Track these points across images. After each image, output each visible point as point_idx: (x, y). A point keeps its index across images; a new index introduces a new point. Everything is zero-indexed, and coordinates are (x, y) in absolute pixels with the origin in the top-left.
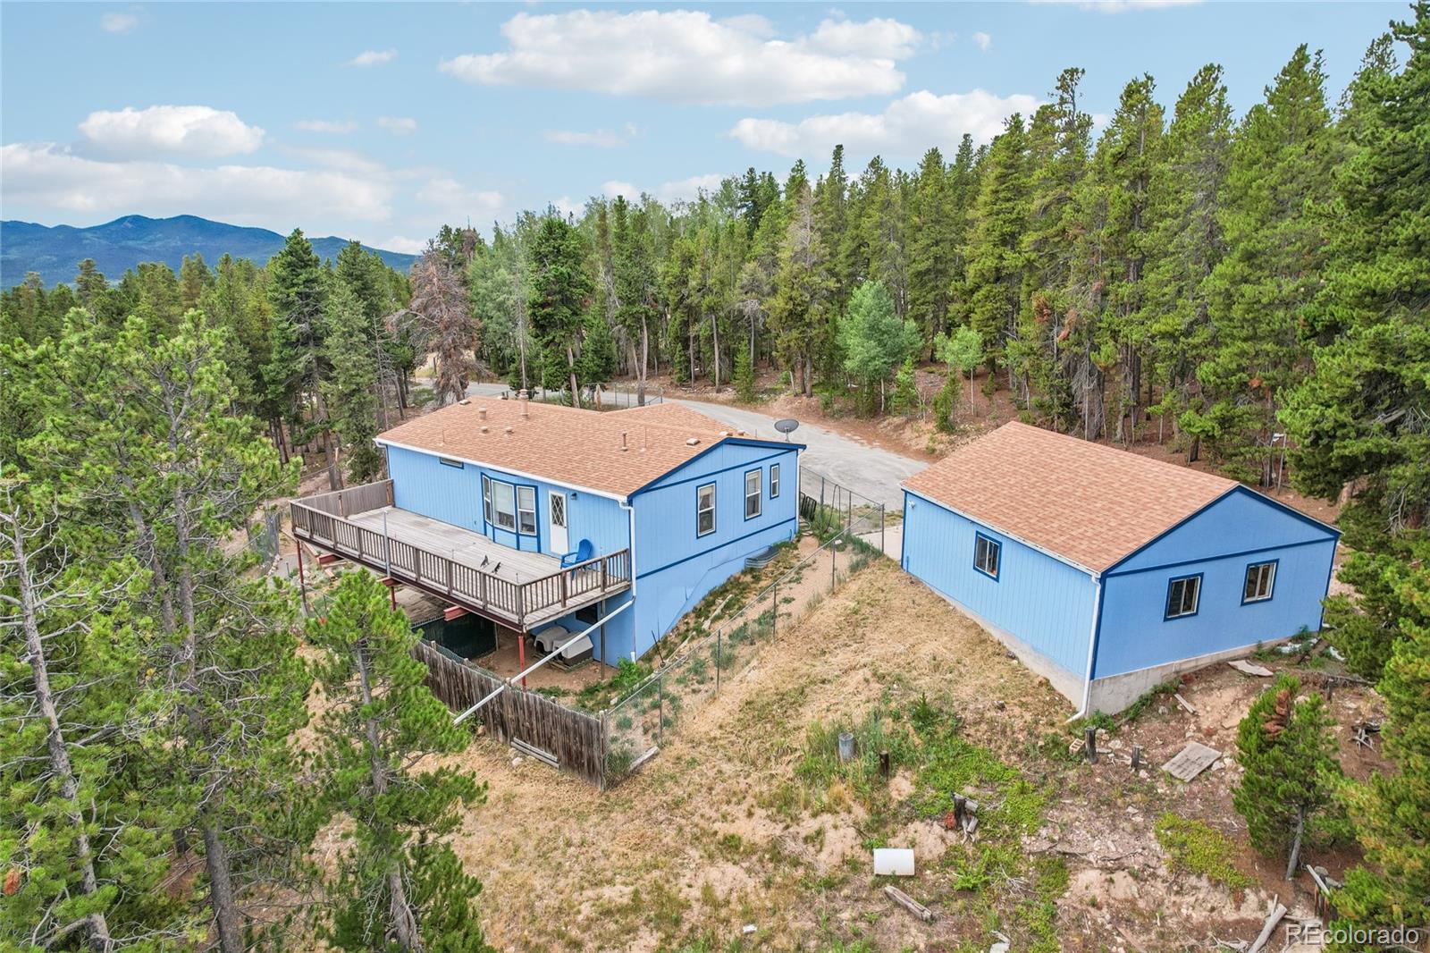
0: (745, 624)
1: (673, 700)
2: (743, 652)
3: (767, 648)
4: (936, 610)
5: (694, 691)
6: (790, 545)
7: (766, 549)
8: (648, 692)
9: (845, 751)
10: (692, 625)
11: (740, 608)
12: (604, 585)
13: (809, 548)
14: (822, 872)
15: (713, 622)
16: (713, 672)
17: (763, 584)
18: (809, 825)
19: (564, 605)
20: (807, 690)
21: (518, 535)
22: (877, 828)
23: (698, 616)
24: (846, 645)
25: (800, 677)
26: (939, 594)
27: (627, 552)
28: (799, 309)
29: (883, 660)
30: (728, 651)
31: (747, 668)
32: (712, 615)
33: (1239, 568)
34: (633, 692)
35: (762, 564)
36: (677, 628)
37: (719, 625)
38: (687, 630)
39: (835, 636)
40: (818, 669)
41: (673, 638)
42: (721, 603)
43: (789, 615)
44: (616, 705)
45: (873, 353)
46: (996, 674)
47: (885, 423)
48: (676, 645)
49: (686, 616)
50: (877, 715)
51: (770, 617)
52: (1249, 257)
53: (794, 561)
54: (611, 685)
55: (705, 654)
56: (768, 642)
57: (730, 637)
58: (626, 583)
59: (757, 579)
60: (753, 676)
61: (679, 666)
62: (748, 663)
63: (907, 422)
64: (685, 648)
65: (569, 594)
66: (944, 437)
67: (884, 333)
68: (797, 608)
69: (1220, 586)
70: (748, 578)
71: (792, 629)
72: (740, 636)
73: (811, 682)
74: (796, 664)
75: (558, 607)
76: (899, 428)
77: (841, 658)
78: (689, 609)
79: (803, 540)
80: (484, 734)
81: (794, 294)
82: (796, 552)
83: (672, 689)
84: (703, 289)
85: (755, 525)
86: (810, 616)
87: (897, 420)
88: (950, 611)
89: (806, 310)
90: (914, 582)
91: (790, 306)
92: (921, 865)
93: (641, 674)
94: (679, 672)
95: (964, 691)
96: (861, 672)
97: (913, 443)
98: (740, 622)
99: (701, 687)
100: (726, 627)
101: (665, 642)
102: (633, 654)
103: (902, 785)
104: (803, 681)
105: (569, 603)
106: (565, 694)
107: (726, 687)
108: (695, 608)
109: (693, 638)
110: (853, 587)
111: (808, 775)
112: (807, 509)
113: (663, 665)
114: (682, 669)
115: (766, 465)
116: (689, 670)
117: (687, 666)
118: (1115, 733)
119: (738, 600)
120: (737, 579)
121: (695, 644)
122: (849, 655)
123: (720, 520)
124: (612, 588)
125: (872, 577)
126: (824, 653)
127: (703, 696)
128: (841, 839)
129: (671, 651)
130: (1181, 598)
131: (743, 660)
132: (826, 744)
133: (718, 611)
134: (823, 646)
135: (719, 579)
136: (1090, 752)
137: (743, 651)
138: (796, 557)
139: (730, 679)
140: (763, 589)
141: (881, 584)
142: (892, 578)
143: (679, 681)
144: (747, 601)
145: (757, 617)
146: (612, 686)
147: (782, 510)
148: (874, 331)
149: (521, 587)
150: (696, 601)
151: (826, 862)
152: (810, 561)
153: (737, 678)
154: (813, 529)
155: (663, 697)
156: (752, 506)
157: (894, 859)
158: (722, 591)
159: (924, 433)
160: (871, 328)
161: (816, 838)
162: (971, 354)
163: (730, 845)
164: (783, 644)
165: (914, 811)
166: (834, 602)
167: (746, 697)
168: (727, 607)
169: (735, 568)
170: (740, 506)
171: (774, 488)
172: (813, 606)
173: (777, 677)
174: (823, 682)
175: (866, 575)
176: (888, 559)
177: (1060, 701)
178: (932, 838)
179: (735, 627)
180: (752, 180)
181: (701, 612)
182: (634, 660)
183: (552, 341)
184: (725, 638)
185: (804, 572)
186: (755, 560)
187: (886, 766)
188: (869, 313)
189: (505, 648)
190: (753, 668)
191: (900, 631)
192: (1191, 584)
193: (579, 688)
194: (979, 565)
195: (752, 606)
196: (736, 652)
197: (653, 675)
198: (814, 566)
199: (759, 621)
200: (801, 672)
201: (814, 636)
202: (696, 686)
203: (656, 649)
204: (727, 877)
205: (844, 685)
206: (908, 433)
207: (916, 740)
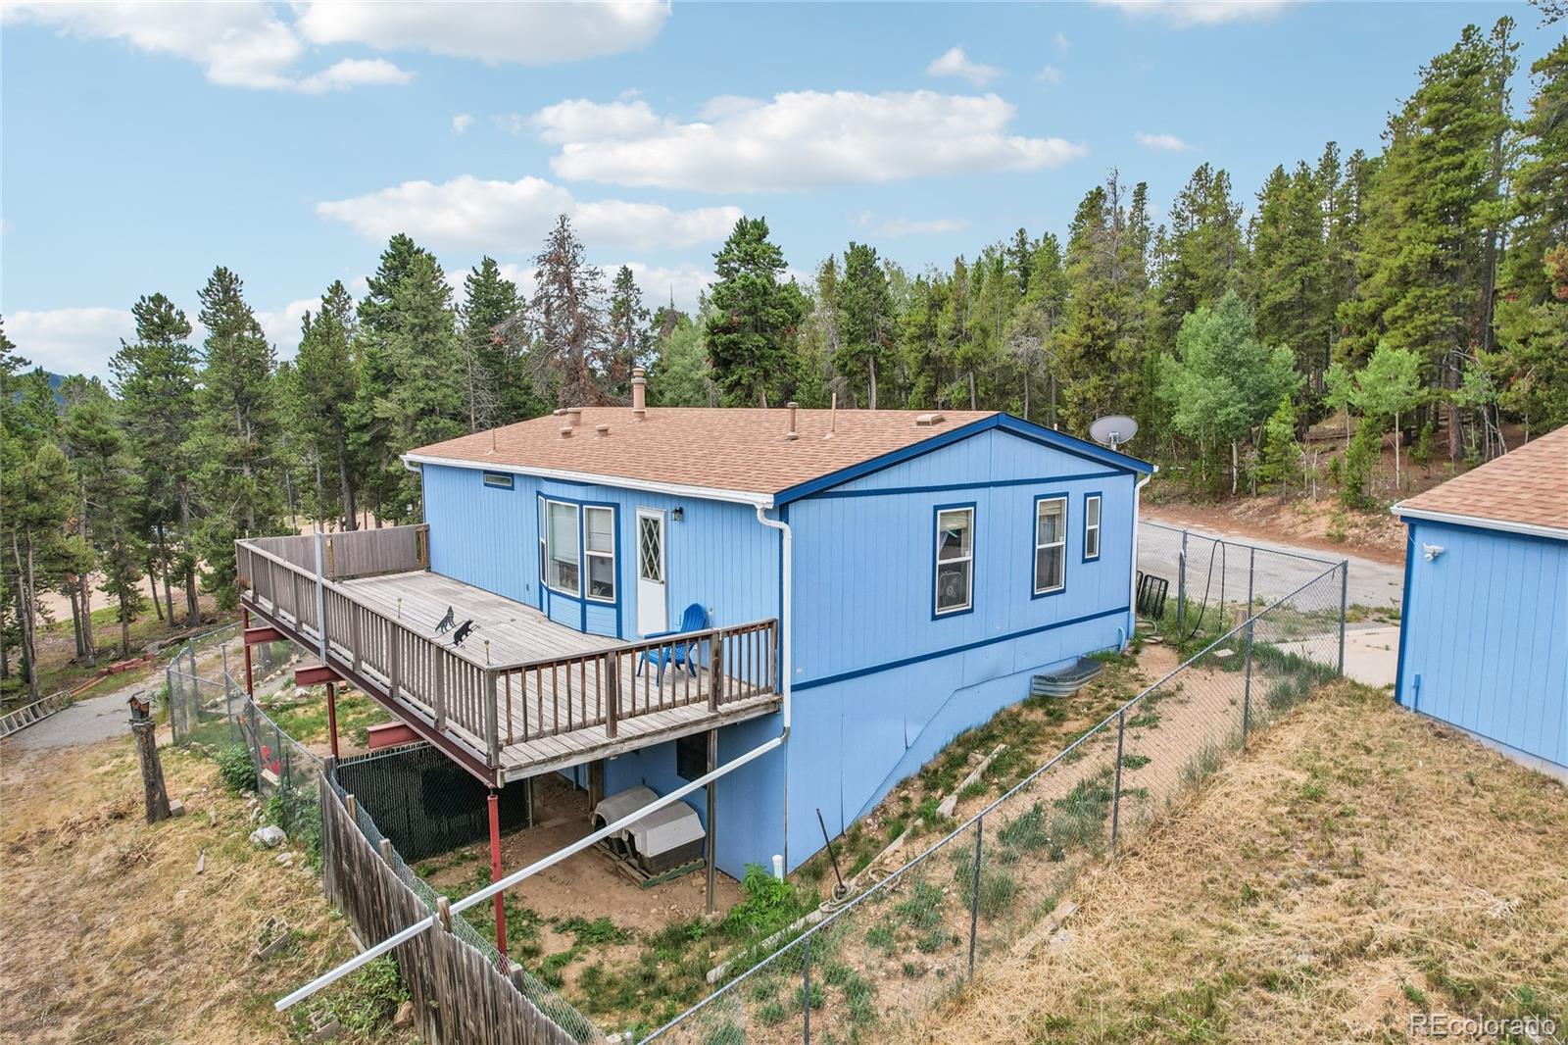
0: (1037, 809)
1: (857, 990)
2: (1035, 877)
3: (1096, 872)
5: (909, 971)
6: (1122, 658)
7: (1073, 662)
8: (798, 961)
10: (916, 805)
11: (1023, 774)
12: (716, 696)
13: (1158, 665)
15: (962, 799)
16: (959, 923)
17: (1071, 726)
19: (613, 731)
20: (1223, 1004)
21: (584, 603)
23: (931, 787)
24: (1313, 879)
25: (1196, 960)
26: (1532, 765)
27: (774, 626)
28: (1101, 343)
29: (1449, 934)
30: (994, 871)
31: (1047, 922)
32: (961, 786)
34: (761, 955)
35: (1066, 689)
36: (884, 809)
37: (975, 808)
38: (905, 816)
39: (1275, 854)
40: (1247, 940)
41: (872, 830)
42: (981, 760)
43: (1142, 794)
44: (719, 984)
45: (1224, 394)
47: (1242, 507)
48: (878, 846)
49: (904, 784)
51: (1096, 798)
53: (1135, 686)
54: (721, 930)
55: (941, 875)
56: (1097, 856)
57: (1002, 836)
58: (769, 697)
59: (1058, 718)
60: (1065, 943)
61: (879, 898)
62: (1050, 907)
63: (1281, 503)
64: (895, 854)
65: (627, 708)
66: (1359, 518)
67: (1241, 365)
68: (1160, 780)
70: (1038, 715)
71: (1155, 828)
72: (1026, 835)
73: (1231, 981)
74: (1180, 922)
75: (599, 735)
77: (1309, 916)
78: (913, 769)
79: (1145, 651)
80: (410, 1024)
81: (1092, 322)
82: (1133, 671)
83: (856, 958)
84: (958, 335)
85: (1052, 609)
86: (1199, 797)
87: (1261, 502)
89: (1109, 347)
90: (1444, 733)
91: (1087, 339)
93: (793, 908)
94: (874, 915)
96: (1385, 965)
97: (1300, 529)
98: (1025, 803)
99: (929, 959)
100: (996, 812)
101: (855, 838)
102: (778, 859)
104: (1206, 972)
105: (625, 727)
106: (622, 937)
107: (992, 969)
108: (925, 770)
109: (915, 834)
112: (1151, 598)
113: (841, 893)
114: (885, 908)
115: (1077, 489)
116: (901, 911)
117: (896, 900)
119: (1019, 758)
120: (1014, 717)
121: (919, 848)
122: (1330, 909)
123: (982, 584)
124: (735, 705)
125: (1328, 718)
126: (1252, 897)
127: (930, 988)
129: (865, 860)
131: (1036, 899)
133: (974, 777)
134: (1248, 877)
135: (976, 712)
137: (1036, 875)
138: (1136, 678)
139: (1002, 947)
140: (1071, 737)
141: (1357, 736)
142: (1379, 723)
143: (875, 939)
144: (1039, 760)
145: (1063, 794)
146: (728, 930)
147: (1104, 588)
148: (1226, 363)
149: (494, 674)
150: (927, 754)
152: (1171, 686)
153: (1022, 946)
154: (1161, 632)
155: (835, 976)
156: (1048, 572)
158: (984, 738)
159: (1322, 515)
160: (1221, 359)
162: (1402, 385)
164: (1135, 866)
166: (1251, 770)
167: (1047, 1005)
168: (994, 769)
169: (1011, 694)
170: (1023, 569)
171: (1090, 541)
172: (1203, 774)
173: (1128, 952)
174: (1268, 983)
175: (1313, 714)
176: (1354, 685)
179: (1013, 815)
180: (1023, 242)
181: (938, 776)
182: (779, 874)
183: (738, 383)
184: (990, 838)
185: (1160, 706)
186: (1051, 680)
188: (1215, 339)
189: (547, 824)
190: (1065, 922)
191: (1466, 854)
193: (655, 927)
195: (1050, 771)
196: (1016, 876)
197: (815, 916)
198: (1182, 696)
199: (1069, 804)
200: (1196, 946)
201: (1219, 850)
202: (914, 957)
203: (833, 852)
205: (1342, 1001)
206: (1287, 517)
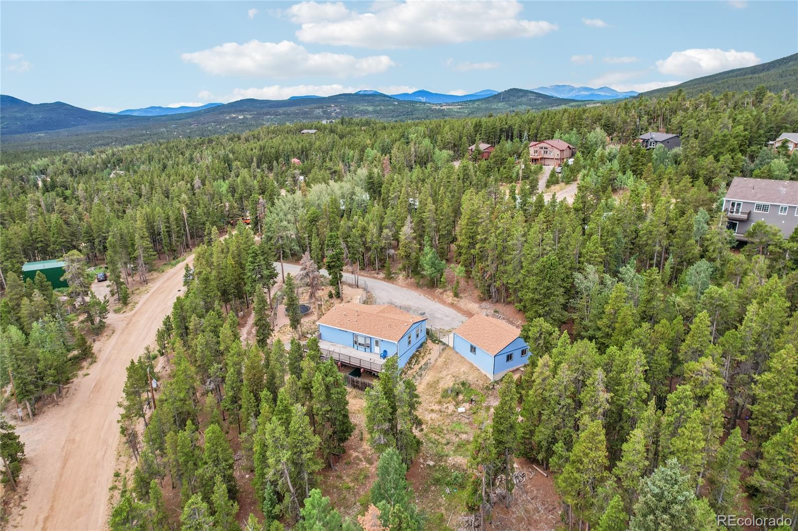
0: (422, 366)
3: (428, 371)
4: (463, 360)
6: (425, 342)
7: (420, 345)
9: (450, 392)
10: (409, 367)
11: (419, 362)
13: (430, 344)
14: (449, 413)
16: (418, 377)
18: (445, 406)
20: (439, 380)
21: (365, 348)
22: (457, 404)
24: (445, 369)
26: (463, 356)
27: (397, 353)
29: (453, 372)
30: (420, 373)
32: (413, 364)
33: (520, 352)
35: (420, 349)
36: (406, 367)
37: (415, 366)
39: (442, 368)
40: (441, 375)
42: (414, 360)
43: (431, 363)
45: (433, 272)
46: (476, 374)
47: (437, 291)
48: (406, 371)
49: (406, 364)
50: (454, 384)
51: (427, 364)
52: (528, 271)
53: (427, 348)
55: (415, 374)
59: (420, 353)
60: (427, 378)
63: (443, 291)
64: (409, 372)
66: (455, 299)
67: (436, 265)
68: (432, 361)
69: (517, 354)
70: (418, 353)
71: (432, 366)
72: (421, 369)
73: (440, 378)
74: (435, 374)
76: (442, 293)
77: (445, 373)
78: (406, 362)
79: (427, 341)
82: (427, 344)
85: (418, 340)
86: (436, 363)
87: (441, 290)
88: (465, 360)
90: (457, 353)
92: (466, 410)
95: (470, 378)
96: (449, 375)
97: (448, 300)
100: (417, 367)
103: (461, 397)
104: (438, 378)
109: (410, 370)
110: (444, 355)
111: (443, 397)
112: (428, 332)
118: (498, 384)
119: (418, 360)
120: (415, 354)
123: (412, 341)
126: (441, 371)
128: (451, 408)
130: (509, 358)
131: (424, 375)
132: (446, 391)
135: (411, 355)
136: (493, 388)
137: (423, 372)
138: (428, 346)
140: (422, 356)
141: (450, 353)
142: (452, 352)
144: (420, 360)
147: (423, 335)
150: (408, 361)
151: (450, 411)
152: (431, 347)
153: (424, 379)
154: (429, 337)
156: (417, 336)
157: (461, 409)
158: (412, 357)
159: (449, 297)
160: (432, 264)
161: (447, 408)
162: (462, 274)
163: (432, 410)
164: (432, 370)
165: (464, 401)
166: (440, 359)
167: (427, 383)
168: (416, 361)
169: (414, 351)
170: (415, 336)
172: (436, 360)
173: (432, 378)
174: (442, 378)
175: (446, 352)
176: (451, 347)
177: (488, 379)
178: (467, 405)
179: (419, 366)
181: (410, 363)
184: (418, 369)
185: (431, 351)
186: (418, 348)
187: (457, 394)
190: (427, 376)
191: (456, 366)
192: (511, 355)
194: (471, 351)
198: (433, 349)
199: (425, 365)
200: (437, 376)
201: (438, 368)
204: (434, 416)
205: (446, 378)
206: (445, 296)
207: (462, 388)
